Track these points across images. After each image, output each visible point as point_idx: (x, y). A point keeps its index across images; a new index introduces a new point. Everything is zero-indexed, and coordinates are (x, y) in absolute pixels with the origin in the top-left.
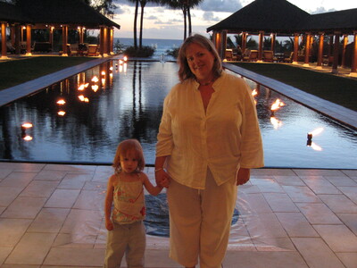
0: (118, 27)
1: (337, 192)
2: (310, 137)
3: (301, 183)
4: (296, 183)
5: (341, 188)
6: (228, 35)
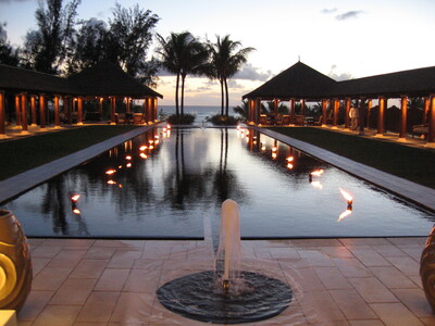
0: (161, 97)
3: (349, 254)
4: (345, 255)
6: (262, 102)
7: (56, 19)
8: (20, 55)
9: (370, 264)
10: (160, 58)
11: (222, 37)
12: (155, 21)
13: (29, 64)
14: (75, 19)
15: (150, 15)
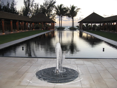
0: (56, 23)
1: (112, 66)
2: (104, 49)
3: (100, 63)
4: (99, 63)
5: (113, 65)
6: (83, 24)
7: (29, 3)
8: (19, 12)
9: (106, 66)
10: (55, 12)
11: (72, 6)
12: (55, 2)
13: (21, 15)
14: (34, 2)
15: (54, 1)
